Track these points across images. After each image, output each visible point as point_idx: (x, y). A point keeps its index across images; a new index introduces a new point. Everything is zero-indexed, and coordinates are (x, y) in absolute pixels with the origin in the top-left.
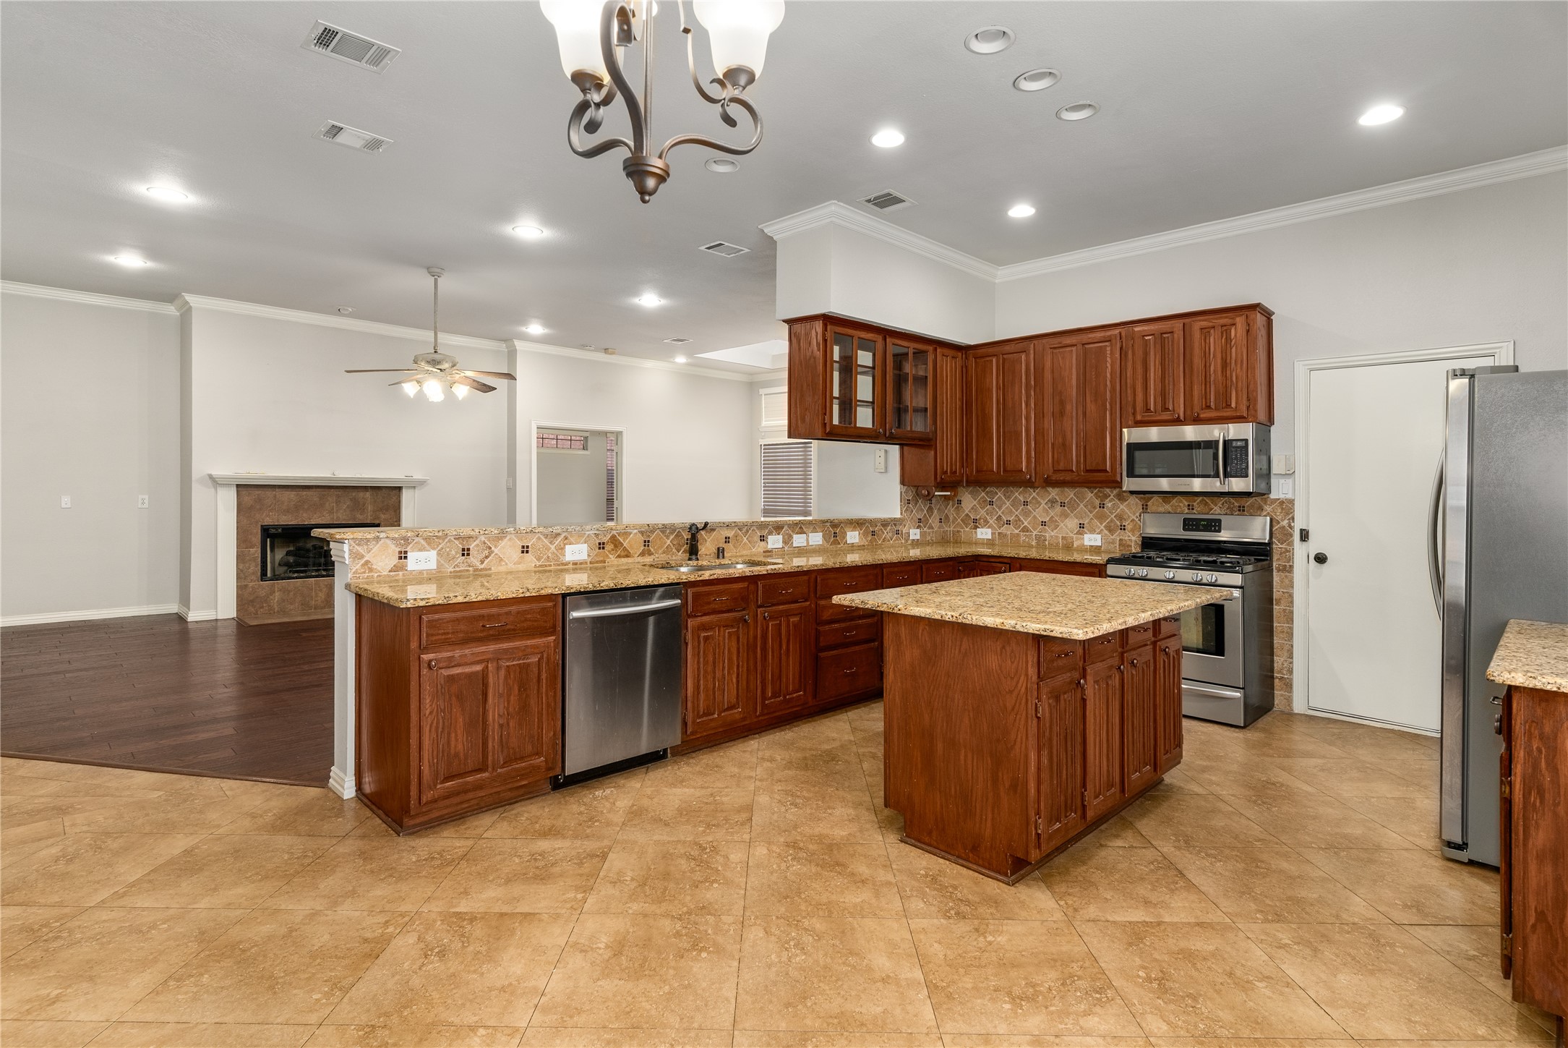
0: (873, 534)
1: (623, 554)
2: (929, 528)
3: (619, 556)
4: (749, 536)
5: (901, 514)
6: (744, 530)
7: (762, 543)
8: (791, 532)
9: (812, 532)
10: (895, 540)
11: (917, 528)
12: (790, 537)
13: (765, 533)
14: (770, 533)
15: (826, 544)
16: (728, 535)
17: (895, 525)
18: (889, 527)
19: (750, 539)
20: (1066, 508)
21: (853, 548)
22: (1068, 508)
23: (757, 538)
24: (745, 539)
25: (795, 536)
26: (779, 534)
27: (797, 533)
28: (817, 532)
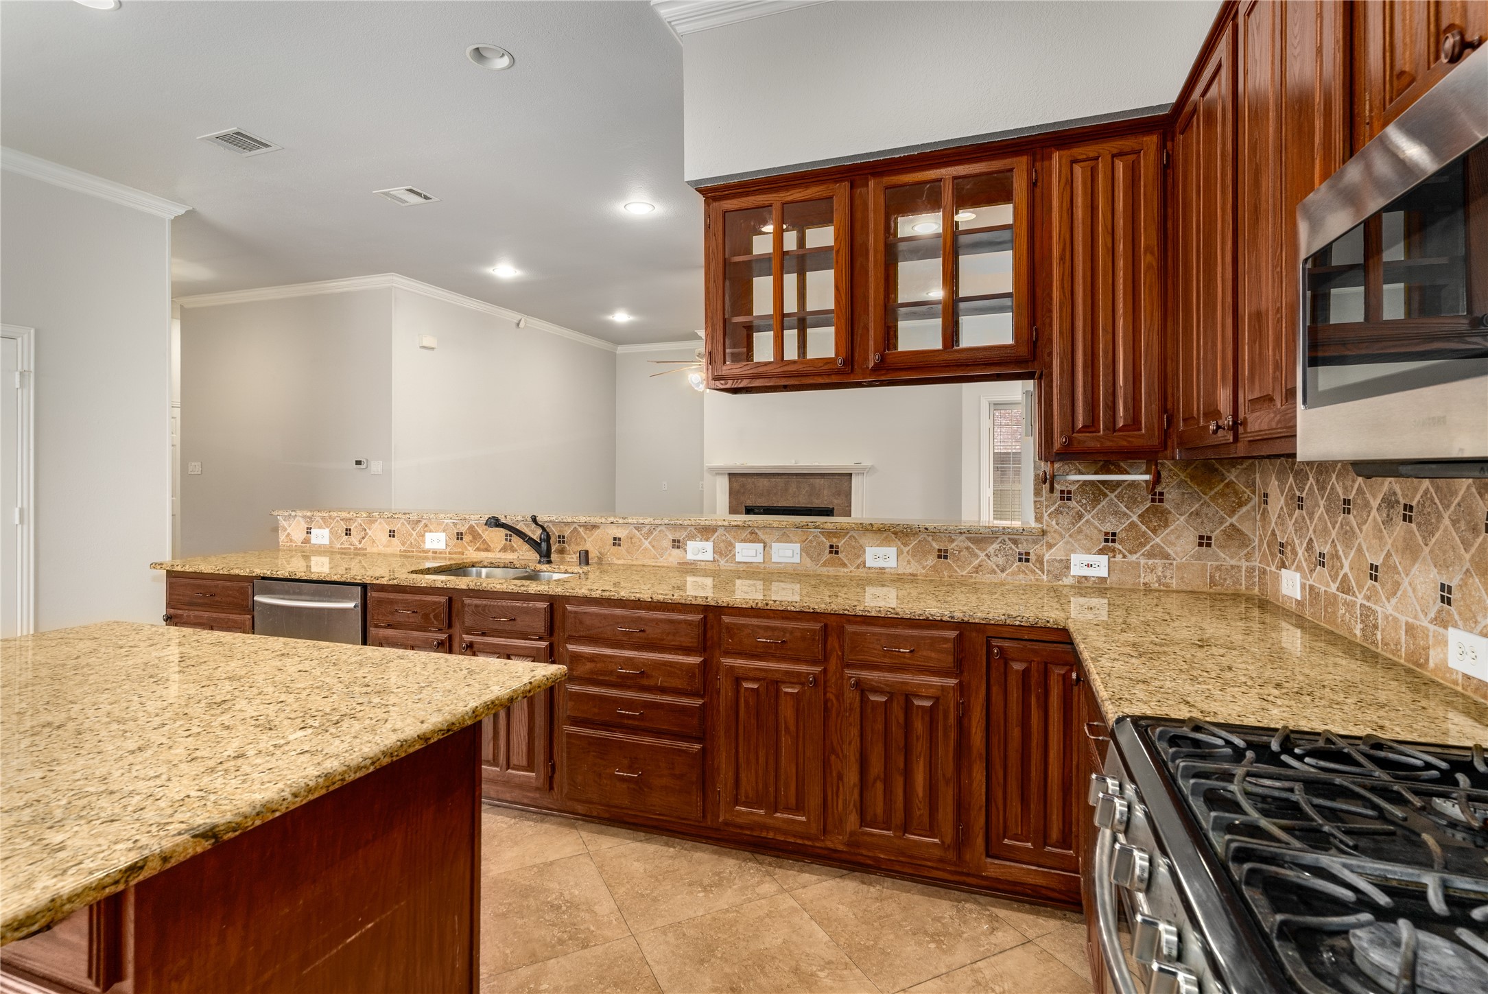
0: (943, 555)
1: (482, 547)
2: (1150, 555)
3: (478, 549)
4: (654, 539)
5: (1038, 519)
6: (645, 530)
7: (676, 551)
8: (730, 538)
9: (778, 541)
10: (1013, 574)
11: (1101, 552)
12: (730, 546)
13: (681, 535)
14: (691, 537)
15: (808, 562)
16: (618, 535)
17: (1015, 542)
18: (996, 546)
19: (655, 543)
20: (1413, 525)
21: (881, 578)
22: (1419, 525)
23: (667, 543)
24: (646, 543)
25: (739, 546)
26: (707, 540)
27: (744, 541)
28: (791, 542)
